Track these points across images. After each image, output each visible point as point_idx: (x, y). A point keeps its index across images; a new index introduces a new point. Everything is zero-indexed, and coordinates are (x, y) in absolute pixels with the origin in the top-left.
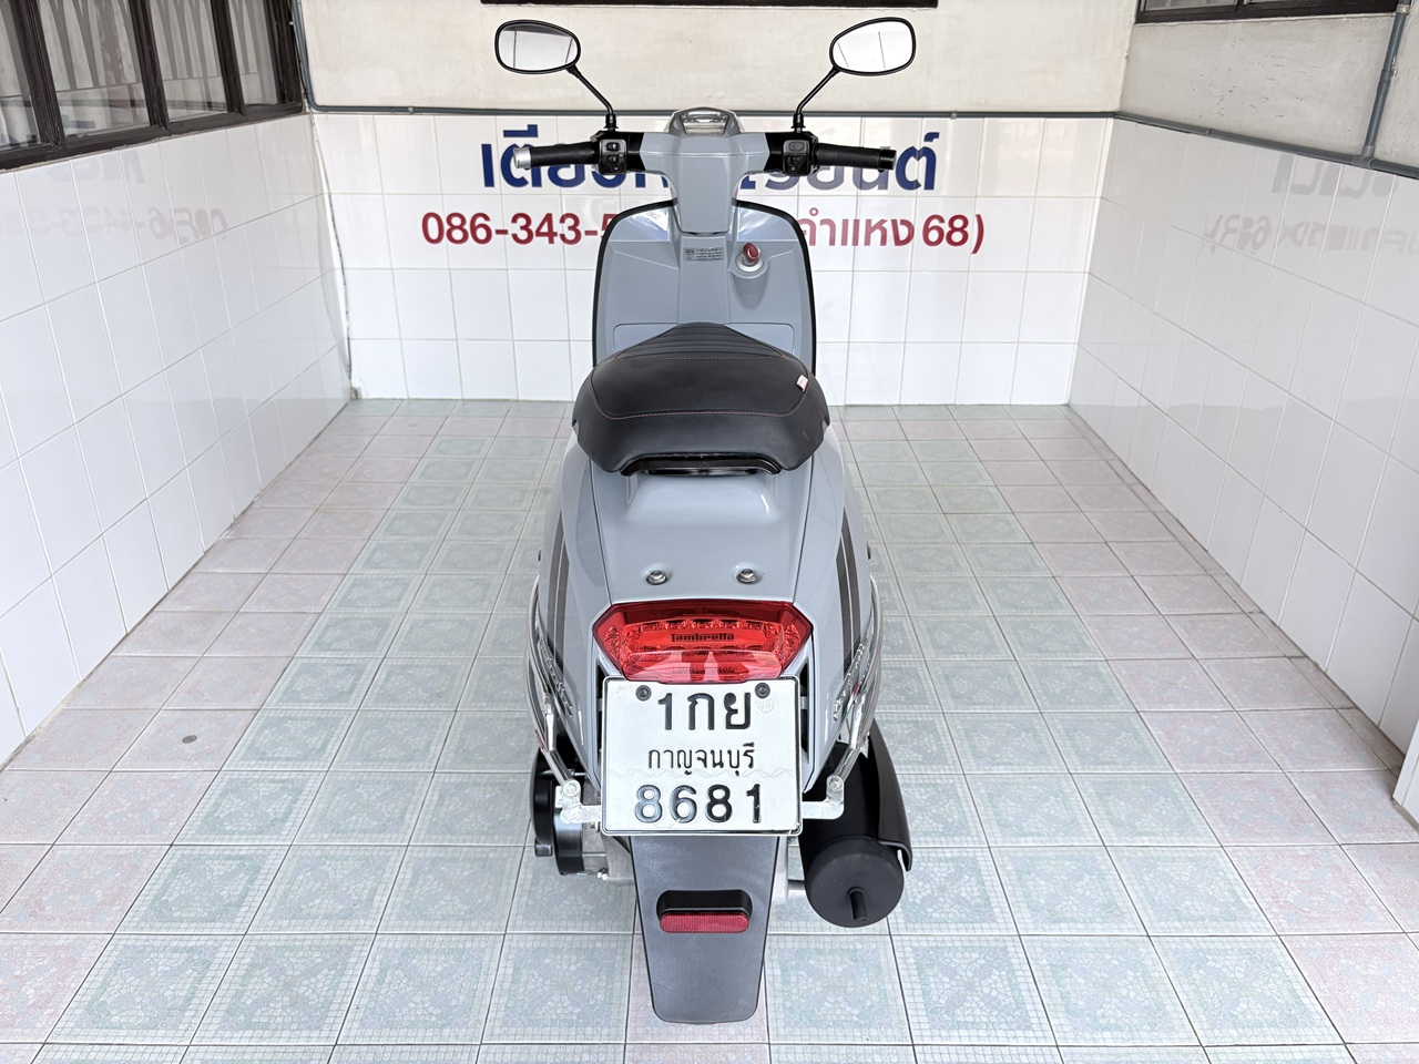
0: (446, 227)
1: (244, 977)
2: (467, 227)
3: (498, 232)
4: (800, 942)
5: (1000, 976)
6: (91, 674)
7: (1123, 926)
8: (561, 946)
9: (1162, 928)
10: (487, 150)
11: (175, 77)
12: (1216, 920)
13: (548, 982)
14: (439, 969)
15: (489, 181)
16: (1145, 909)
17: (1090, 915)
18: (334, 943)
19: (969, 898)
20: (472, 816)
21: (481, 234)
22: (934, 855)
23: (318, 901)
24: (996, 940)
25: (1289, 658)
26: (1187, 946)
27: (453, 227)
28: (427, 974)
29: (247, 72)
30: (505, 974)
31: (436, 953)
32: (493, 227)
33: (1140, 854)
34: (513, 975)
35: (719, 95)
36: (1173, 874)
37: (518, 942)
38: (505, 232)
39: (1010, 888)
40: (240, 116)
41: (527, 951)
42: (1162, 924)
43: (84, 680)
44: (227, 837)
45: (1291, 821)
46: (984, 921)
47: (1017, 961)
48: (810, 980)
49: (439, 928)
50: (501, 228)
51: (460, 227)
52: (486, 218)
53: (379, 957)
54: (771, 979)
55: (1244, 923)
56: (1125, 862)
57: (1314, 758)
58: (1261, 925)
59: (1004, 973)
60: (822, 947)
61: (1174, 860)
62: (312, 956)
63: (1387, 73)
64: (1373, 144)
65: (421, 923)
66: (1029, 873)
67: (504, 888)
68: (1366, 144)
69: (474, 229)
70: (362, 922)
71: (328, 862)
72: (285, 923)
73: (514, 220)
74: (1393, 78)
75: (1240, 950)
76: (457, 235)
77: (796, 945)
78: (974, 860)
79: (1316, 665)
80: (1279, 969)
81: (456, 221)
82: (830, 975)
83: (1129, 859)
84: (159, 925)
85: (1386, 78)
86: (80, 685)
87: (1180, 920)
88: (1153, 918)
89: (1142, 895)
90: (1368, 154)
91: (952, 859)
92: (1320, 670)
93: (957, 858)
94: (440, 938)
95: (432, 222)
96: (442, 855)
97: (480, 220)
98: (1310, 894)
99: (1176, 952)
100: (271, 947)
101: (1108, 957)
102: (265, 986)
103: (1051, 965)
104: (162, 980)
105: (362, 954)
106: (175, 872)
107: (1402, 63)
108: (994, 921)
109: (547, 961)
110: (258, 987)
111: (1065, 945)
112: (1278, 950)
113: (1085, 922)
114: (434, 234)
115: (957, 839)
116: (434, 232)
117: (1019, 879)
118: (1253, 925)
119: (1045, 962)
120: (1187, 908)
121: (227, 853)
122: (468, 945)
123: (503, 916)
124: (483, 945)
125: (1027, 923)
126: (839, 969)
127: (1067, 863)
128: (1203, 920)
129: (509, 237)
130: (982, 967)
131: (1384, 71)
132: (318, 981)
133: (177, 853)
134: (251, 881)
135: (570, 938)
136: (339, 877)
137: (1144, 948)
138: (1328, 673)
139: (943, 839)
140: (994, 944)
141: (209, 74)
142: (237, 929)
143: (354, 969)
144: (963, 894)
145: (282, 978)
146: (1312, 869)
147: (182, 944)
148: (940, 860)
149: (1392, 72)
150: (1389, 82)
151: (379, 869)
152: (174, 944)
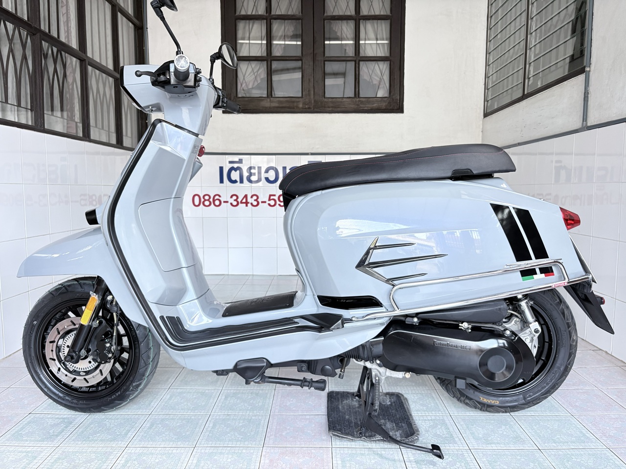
0: (202, 200)
1: (53, 463)
2: (211, 200)
3: (224, 202)
4: (352, 451)
5: (461, 465)
6: (10, 355)
7: (526, 446)
8: (224, 451)
9: (546, 446)
10: (221, 169)
11: (96, 126)
12: (574, 443)
13: (215, 466)
14: (157, 461)
15: (222, 181)
16: (536, 439)
17: (507, 441)
18: (103, 450)
19: (441, 434)
20: (185, 403)
21: (217, 203)
22: (422, 418)
23: (99, 435)
24: (457, 451)
25: (593, 350)
26: (561, 453)
27: (205, 200)
28: (150, 463)
29: (127, 135)
30: (192, 463)
31: (156, 455)
32: (222, 200)
33: (530, 419)
34: (197, 463)
35: (317, 147)
36: (548, 426)
37: (201, 450)
38: (227, 202)
39: (463, 431)
40: (121, 146)
41: (206, 453)
42: (546, 444)
43: (6, 357)
44: (58, 411)
45: (606, 406)
46: (450, 443)
47: (470, 459)
48: (357, 466)
49: (160, 444)
50: (226, 200)
51: (208, 200)
52: (220, 196)
53: (126, 456)
54: (336, 465)
55: (589, 444)
56: (523, 421)
57: (612, 383)
58: (598, 444)
59: (463, 464)
60: (363, 452)
61: (548, 420)
62: (90, 455)
63: (586, 93)
64: (586, 121)
65: (151, 443)
66: (473, 425)
67: (197, 429)
68: (583, 121)
69: (214, 201)
70: (120, 442)
71: (107, 420)
72: (80, 443)
73: (232, 197)
74: (589, 95)
75: (589, 454)
76: (207, 203)
77: (349, 452)
78: (443, 420)
79: (606, 352)
80: (612, 461)
81: (207, 198)
82: (368, 464)
83: (525, 420)
84: (14, 442)
85: (586, 95)
86: (4, 359)
87: (555, 443)
88: (541, 442)
89: (533, 433)
90: (584, 125)
91: (431, 420)
92: (608, 354)
93: (434, 420)
94: (160, 449)
95: (197, 198)
96: (167, 417)
97: (217, 197)
98: (622, 432)
99: (555, 455)
100: (70, 452)
101: (519, 457)
102: (63, 466)
103: (488, 461)
104: (10, 463)
105: (117, 455)
106: (29, 423)
107: (591, 89)
108: (456, 443)
109: (215, 457)
110: (59, 467)
111: (495, 453)
112: (609, 454)
113: (505, 444)
114: (197, 203)
115: (433, 412)
116: (197, 202)
117: (468, 428)
118: (594, 444)
119: (485, 459)
120: (558, 438)
121: (57, 417)
122: (174, 451)
123: (195, 440)
124: (182, 451)
125: (473, 444)
126: (373, 461)
127: (492, 422)
128: (567, 443)
129: (229, 204)
130: (450, 461)
131: (585, 93)
132: (91, 465)
133: (32, 416)
134: (66, 427)
135: (229, 448)
136: (112, 426)
137: (538, 454)
138: (613, 355)
139: (426, 412)
140: (457, 452)
141: (111, 131)
142: (54, 445)
143: (111, 461)
144: (438, 433)
145: (73, 463)
146: (621, 423)
147: (24, 450)
148: (426, 420)
149: (588, 93)
150: (588, 97)
151: (133, 423)
152: (20, 449)
